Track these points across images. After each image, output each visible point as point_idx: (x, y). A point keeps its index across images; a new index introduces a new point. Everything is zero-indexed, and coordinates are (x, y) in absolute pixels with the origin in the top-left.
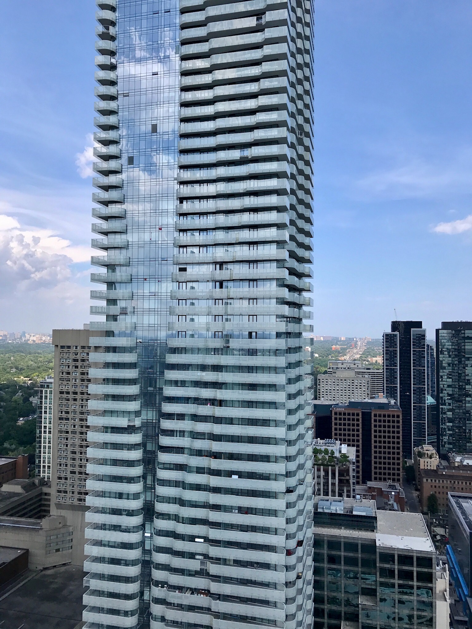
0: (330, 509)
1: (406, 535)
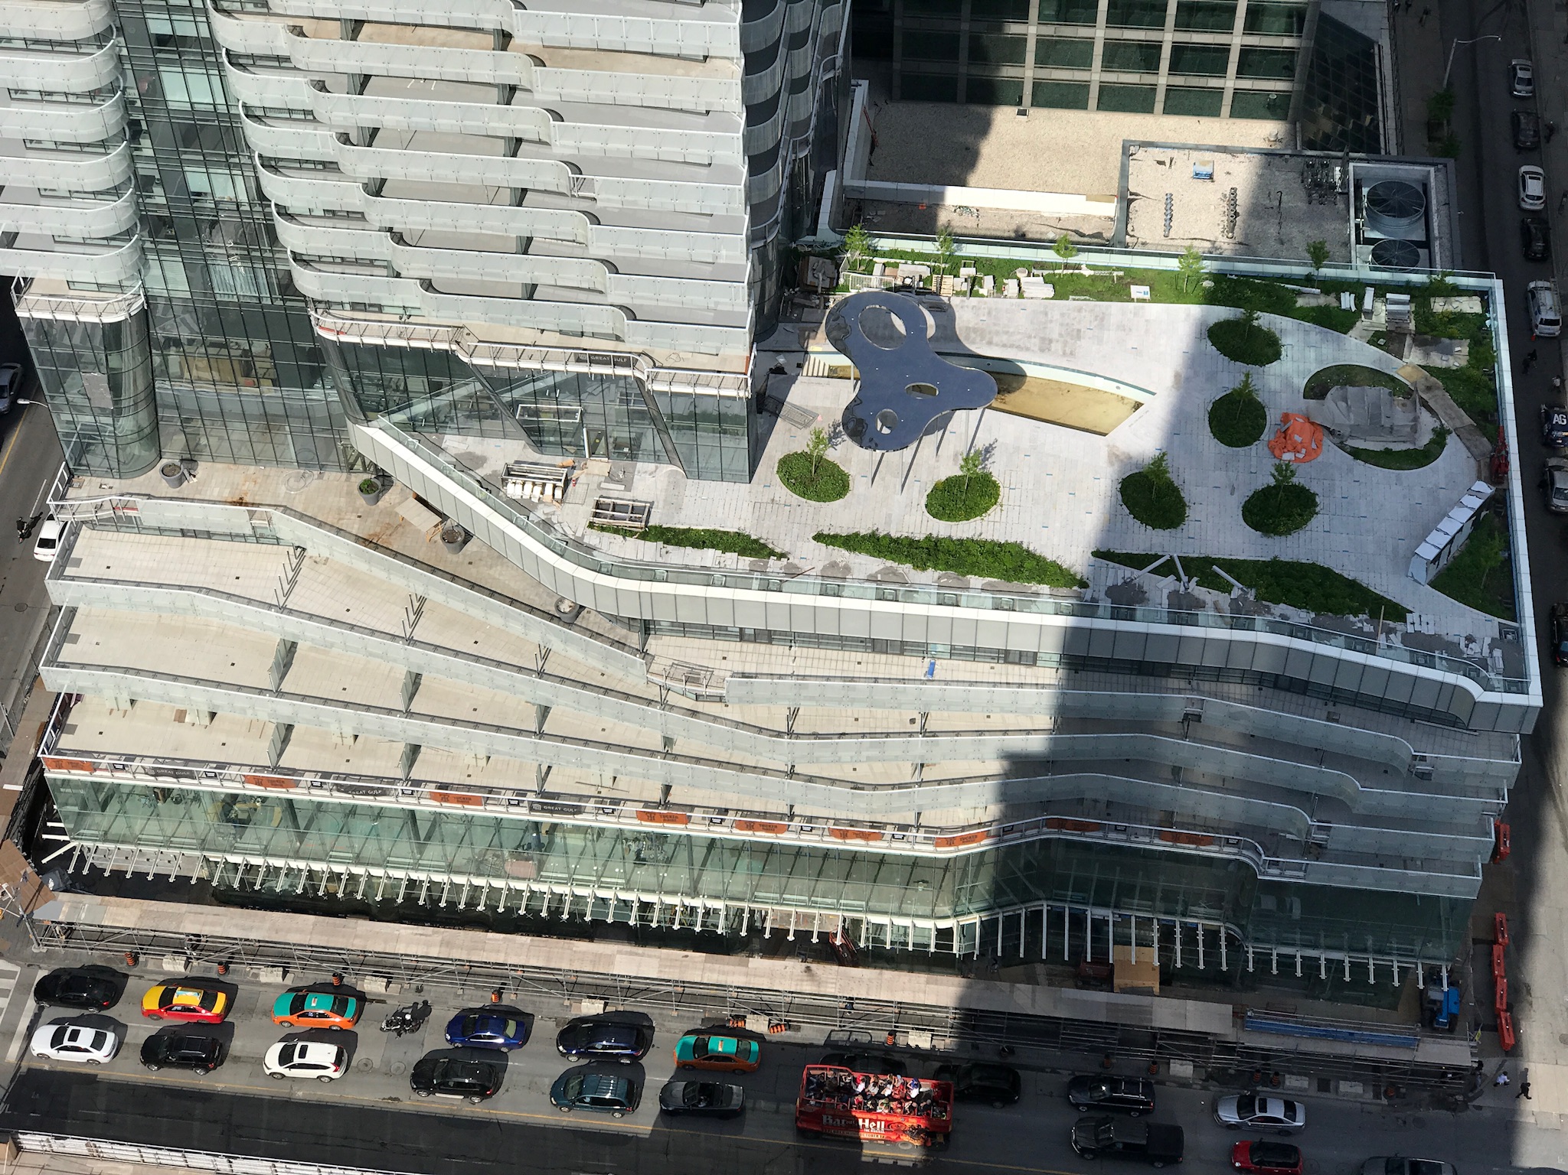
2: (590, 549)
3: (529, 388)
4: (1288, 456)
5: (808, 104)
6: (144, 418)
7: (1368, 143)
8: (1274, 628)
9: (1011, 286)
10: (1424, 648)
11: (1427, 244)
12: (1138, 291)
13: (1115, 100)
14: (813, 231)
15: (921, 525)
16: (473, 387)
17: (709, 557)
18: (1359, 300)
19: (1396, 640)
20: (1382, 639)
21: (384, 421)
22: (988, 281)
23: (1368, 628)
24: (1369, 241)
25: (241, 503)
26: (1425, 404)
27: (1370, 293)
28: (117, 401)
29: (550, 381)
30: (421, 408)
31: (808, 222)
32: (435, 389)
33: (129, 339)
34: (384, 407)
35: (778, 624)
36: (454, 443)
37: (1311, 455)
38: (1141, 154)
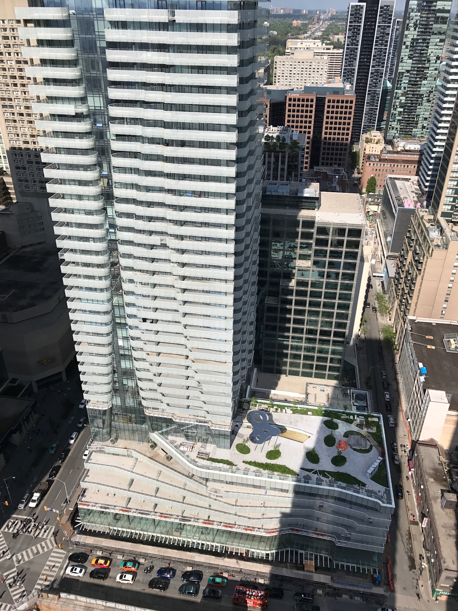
0: (277, 192)
1: (343, 212)
2: (196, 462)
3: (186, 427)
4: (340, 449)
5: (245, 372)
6: (108, 429)
7: (354, 386)
8: (338, 487)
9: (284, 410)
10: (370, 493)
11: (367, 407)
12: (309, 413)
13: (305, 374)
14: (245, 398)
15: (264, 460)
16: (175, 426)
17: (221, 465)
18: (354, 417)
19: (364, 491)
20: (361, 490)
21: (156, 432)
22: (279, 409)
23: (358, 488)
24: (355, 405)
25: (126, 448)
26: (368, 440)
27: (356, 416)
28: (103, 426)
29: (191, 426)
30: (164, 430)
31: (244, 395)
32: (168, 426)
33: (108, 413)
34: (157, 430)
35: (234, 481)
36: (170, 438)
37: (345, 449)
38: (310, 385)
